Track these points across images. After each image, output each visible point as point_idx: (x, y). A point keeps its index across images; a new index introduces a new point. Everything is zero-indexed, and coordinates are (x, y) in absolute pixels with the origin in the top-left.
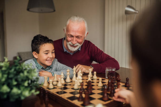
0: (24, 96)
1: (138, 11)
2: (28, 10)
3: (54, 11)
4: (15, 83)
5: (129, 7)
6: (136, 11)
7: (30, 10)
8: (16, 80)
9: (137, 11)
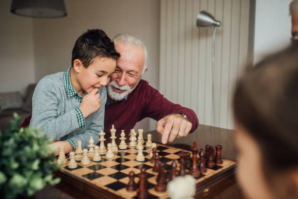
0: (33, 189)
1: (220, 22)
2: (13, 11)
3: (65, 15)
4: (15, 165)
5: (204, 13)
6: (215, 22)
7: (17, 11)
8: (18, 160)
9: (217, 21)
